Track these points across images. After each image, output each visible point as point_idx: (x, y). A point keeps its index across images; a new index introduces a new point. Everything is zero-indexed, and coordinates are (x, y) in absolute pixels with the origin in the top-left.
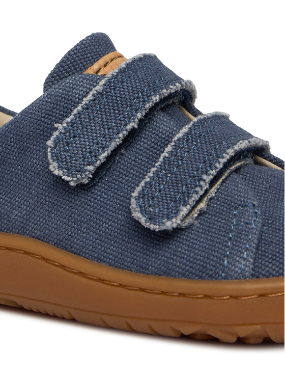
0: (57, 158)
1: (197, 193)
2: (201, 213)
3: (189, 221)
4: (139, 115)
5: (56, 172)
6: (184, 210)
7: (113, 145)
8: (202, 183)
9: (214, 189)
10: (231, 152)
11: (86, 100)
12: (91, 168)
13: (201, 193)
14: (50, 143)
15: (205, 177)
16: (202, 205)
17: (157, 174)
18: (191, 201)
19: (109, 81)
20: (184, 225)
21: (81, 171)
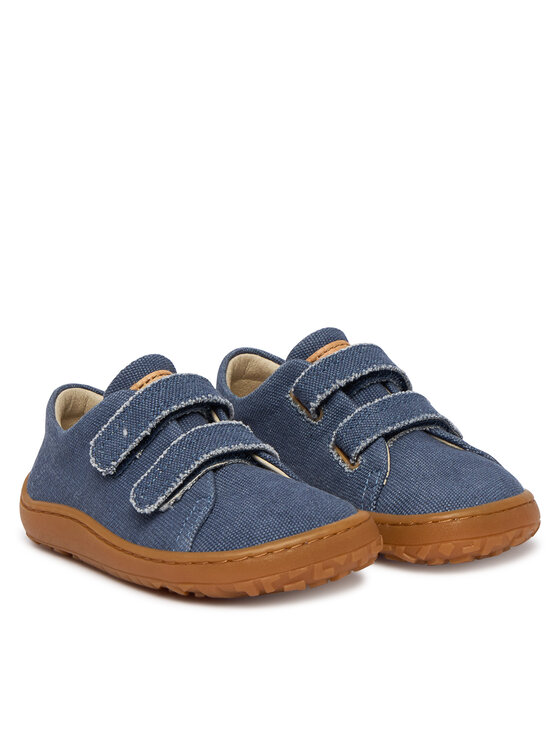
0: (95, 454)
1: (172, 486)
2: (176, 501)
3: (166, 506)
4: (151, 425)
5: (94, 465)
6: (161, 499)
7: (131, 447)
8: (178, 480)
9: (190, 484)
10: (206, 457)
11: (118, 412)
12: (114, 463)
13: (176, 487)
14: (92, 443)
15: (181, 475)
16: (178, 496)
17: (153, 471)
18: (168, 493)
19: (136, 398)
20: (162, 509)
21: (109, 465)
